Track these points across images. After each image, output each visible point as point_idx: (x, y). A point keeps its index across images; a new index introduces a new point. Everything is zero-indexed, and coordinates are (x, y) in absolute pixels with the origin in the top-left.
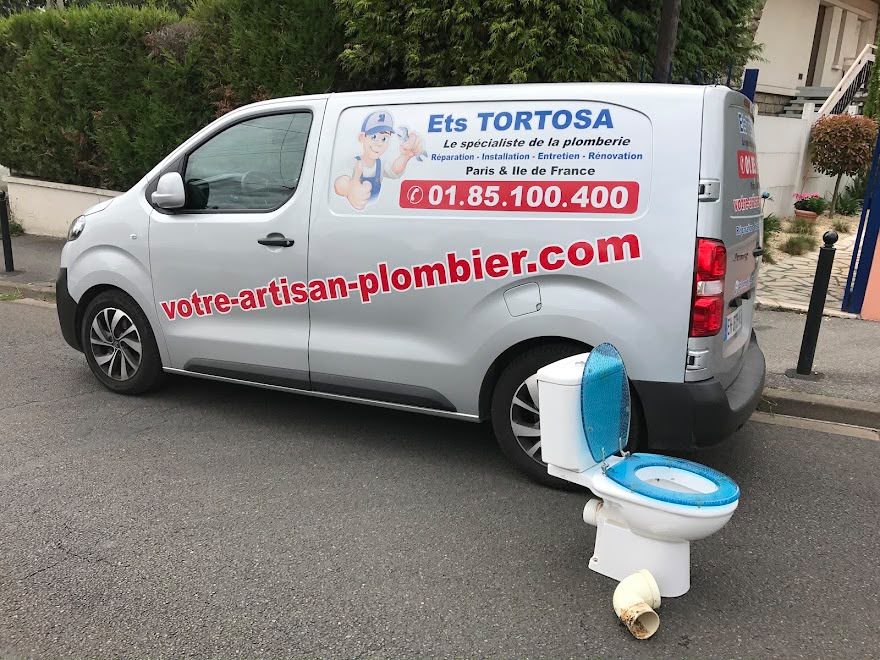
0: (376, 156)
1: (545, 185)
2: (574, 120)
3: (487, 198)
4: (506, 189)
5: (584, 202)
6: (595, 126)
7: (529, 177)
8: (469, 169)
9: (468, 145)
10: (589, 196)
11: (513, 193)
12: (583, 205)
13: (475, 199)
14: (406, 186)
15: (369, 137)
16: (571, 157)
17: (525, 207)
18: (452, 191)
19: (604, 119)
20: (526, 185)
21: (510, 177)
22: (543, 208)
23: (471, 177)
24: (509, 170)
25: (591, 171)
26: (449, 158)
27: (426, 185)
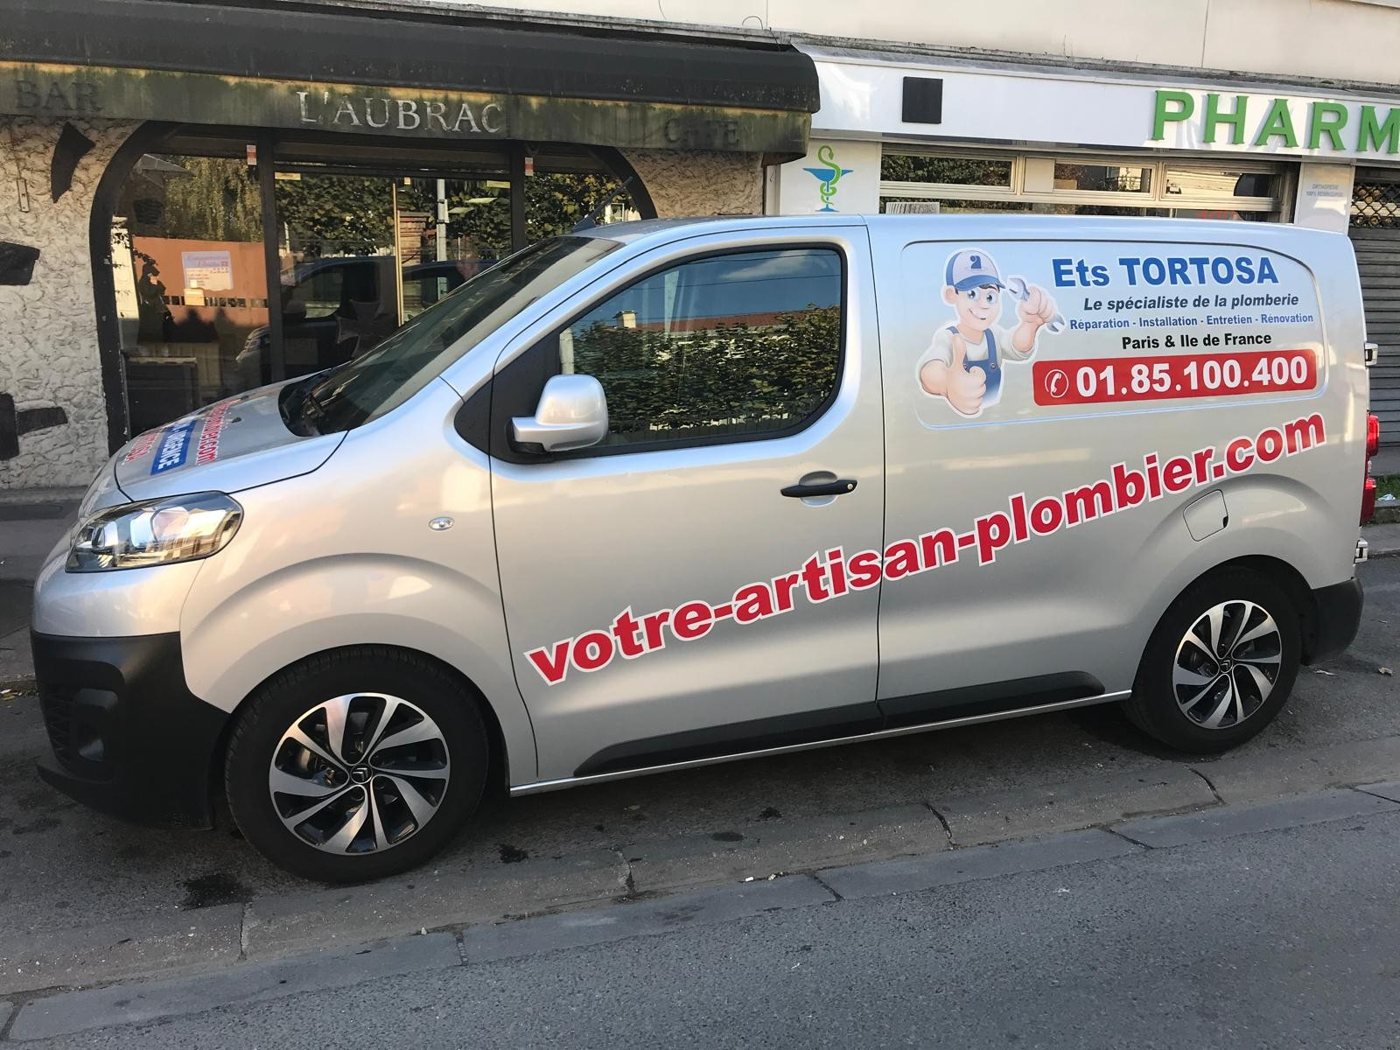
0: (983, 326)
1: (1221, 359)
2: (1236, 272)
3: (1156, 382)
4: (1177, 365)
5: (1265, 379)
6: (1260, 281)
7: (1201, 349)
8: (1126, 341)
9: (1117, 306)
10: (1270, 372)
11: (1186, 372)
12: (1266, 383)
13: (1141, 384)
14: (1041, 370)
15: (963, 294)
16: (1243, 320)
17: (1203, 391)
18: (1108, 373)
19: (1266, 271)
20: (1201, 360)
21: (1178, 350)
22: (1223, 390)
23: (1131, 352)
24: (1177, 340)
25: (1267, 339)
26: (1096, 325)
27: (1071, 367)
